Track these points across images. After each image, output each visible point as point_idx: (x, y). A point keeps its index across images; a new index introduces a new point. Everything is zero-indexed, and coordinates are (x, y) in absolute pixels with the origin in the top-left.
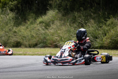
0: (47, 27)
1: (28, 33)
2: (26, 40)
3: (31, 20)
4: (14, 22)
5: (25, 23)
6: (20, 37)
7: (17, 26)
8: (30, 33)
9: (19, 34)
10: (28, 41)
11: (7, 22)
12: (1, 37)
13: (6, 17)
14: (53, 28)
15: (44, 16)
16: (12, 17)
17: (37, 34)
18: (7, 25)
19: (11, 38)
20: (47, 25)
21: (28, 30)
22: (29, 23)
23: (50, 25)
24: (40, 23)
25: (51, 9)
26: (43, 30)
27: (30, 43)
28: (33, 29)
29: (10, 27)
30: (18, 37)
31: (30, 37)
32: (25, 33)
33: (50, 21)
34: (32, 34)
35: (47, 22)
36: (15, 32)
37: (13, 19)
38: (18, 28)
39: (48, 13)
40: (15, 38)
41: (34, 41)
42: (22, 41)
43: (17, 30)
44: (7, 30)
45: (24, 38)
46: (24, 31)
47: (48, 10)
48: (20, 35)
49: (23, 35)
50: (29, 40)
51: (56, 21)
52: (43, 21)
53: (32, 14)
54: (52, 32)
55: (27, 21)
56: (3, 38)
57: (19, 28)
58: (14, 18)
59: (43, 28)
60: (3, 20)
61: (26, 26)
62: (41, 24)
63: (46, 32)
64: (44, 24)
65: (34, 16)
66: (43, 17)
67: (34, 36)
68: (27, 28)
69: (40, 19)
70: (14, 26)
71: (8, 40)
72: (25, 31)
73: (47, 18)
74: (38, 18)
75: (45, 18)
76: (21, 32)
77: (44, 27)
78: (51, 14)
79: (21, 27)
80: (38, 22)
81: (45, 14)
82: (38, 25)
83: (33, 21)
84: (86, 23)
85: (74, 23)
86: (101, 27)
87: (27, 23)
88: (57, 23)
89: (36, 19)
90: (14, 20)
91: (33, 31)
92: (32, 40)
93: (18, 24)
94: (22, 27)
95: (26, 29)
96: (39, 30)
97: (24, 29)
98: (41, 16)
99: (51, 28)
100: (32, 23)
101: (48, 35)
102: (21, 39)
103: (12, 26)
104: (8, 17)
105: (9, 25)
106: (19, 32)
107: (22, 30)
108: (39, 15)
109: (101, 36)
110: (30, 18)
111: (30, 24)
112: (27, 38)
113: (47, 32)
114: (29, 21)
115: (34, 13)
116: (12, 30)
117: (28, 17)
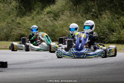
0: (56, 18)
3: (37, 10)
5: (31, 12)
6: (25, 30)
7: (21, 17)
9: (23, 25)
11: (10, 12)
12: (2, 29)
13: (9, 6)
14: (63, 19)
15: (53, 5)
16: (15, 6)
17: (44, 26)
18: (10, 15)
19: (14, 30)
20: (56, 16)
21: (34, 21)
22: (35, 13)
23: (60, 16)
24: (48, 13)
26: (52, 21)
28: (40, 20)
29: (13, 17)
33: (59, 11)
34: (38, 25)
35: (56, 12)
36: (19, 23)
37: (16, 8)
38: (22, 19)
39: (57, 1)
40: (19, 31)
42: (27, 34)
43: (21, 21)
44: (10, 21)
45: (29, 31)
46: (29, 22)
48: (25, 27)
49: (29, 27)
51: (66, 12)
52: (51, 11)
53: (39, 3)
54: (61, 24)
55: (32, 11)
56: (5, 30)
57: (24, 18)
58: (18, 7)
60: (5, 9)
61: (31, 17)
62: (49, 14)
63: (54, 24)
64: (52, 15)
65: (40, 5)
66: (51, 6)
67: (40, 28)
68: (33, 19)
69: (48, 9)
70: (17, 16)
71: (10, 33)
72: (31, 22)
73: (56, 7)
74: (45, 8)
75: (54, 7)
76: (25, 23)
77: (53, 18)
79: (25, 18)
80: (45, 13)
82: (46, 16)
83: (40, 11)
85: (86, 13)
86: (118, 18)
87: (33, 13)
89: (42, 9)
90: (18, 9)
91: (39, 22)
93: (22, 14)
94: (27, 17)
95: (31, 20)
96: (46, 21)
97: (29, 20)
98: (49, 6)
99: (60, 19)
100: (38, 13)
101: (57, 27)
102: (25, 31)
103: (15, 16)
104: (10, 6)
105: (12, 16)
106: (23, 24)
107: (27, 21)
108: (47, 4)
109: (119, 29)
110: (36, 8)
113: (56, 23)
114: (35, 10)
116: (16, 21)
117: (34, 6)
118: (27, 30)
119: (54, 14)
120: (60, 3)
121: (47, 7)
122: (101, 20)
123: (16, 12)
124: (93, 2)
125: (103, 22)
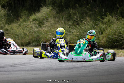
0: (41, 25)
1: (21, 31)
2: (18, 38)
3: (24, 17)
4: (5, 20)
5: (18, 20)
7: (9, 24)
8: (23, 31)
9: (11, 32)
10: (20, 40)
14: (47, 26)
15: (38, 13)
16: (4, 14)
17: (30, 32)
20: (41, 23)
21: (20, 27)
22: (21, 20)
23: (44, 23)
24: (33, 20)
25: (44, 6)
26: (37, 27)
27: (22, 42)
28: (26, 27)
30: (10, 35)
31: (22, 35)
32: (18, 31)
33: (43, 19)
34: (24, 32)
35: (41, 20)
36: (7, 30)
37: (5, 16)
38: (10, 26)
39: (42, 10)
41: (26, 40)
42: (14, 40)
43: (9, 27)
45: (17, 36)
46: (16, 29)
47: (41, 6)
48: (12, 33)
49: (16, 34)
50: (22, 38)
51: (50, 19)
52: (36, 18)
53: (25, 11)
54: (45, 30)
55: (19, 18)
57: (12, 25)
58: (6, 15)
59: (37, 25)
61: (18, 23)
62: (35, 21)
63: (39, 30)
64: (37, 22)
65: (27, 13)
66: (37, 14)
67: (26, 34)
68: (20, 25)
69: (33, 17)
70: (6, 23)
72: (18, 29)
73: (41, 15)
74: (31, 16)
75: (39, 15)
76: (13, 29)
78: (45, 11)
79: (13, 25)
80: (31, 20)
81: (39, 11)
82: (31, 23)
83: (26, 18)
84: (81, 21)
85: (69, 20)
86: (97, 25)
88: (52, 20)
89: (29, 16)
91: (26, 29)
92: (25, 38)
93: (10, 21)
94: (14, 24)
95: (18, 27)
96: (32, 27)
97: (16, 27)
98: (35, 14)
99: (44, 26)
100: (24, 21)
101: (42, 33)
102: (13, 37)
103: (3, 23)
105: (1, 23)
106: (11, 30)
107: (14, 28)
108: (32, 12)
109: (97, 35)
110: (23, 15)
111: (23, 21)
112: (20, 36)
113: (41, 30)
114: (21, 18)
115: (27, 10)
116: (4, 28)
117: (21, 14)
118: (14, 36)
119: (39, 21)
120: (44, 11)
121: (33, 15)
122: (82, 27)
123: (4, 19)
124: (74, 10)
125: (83, 29)
